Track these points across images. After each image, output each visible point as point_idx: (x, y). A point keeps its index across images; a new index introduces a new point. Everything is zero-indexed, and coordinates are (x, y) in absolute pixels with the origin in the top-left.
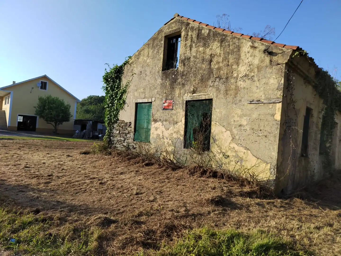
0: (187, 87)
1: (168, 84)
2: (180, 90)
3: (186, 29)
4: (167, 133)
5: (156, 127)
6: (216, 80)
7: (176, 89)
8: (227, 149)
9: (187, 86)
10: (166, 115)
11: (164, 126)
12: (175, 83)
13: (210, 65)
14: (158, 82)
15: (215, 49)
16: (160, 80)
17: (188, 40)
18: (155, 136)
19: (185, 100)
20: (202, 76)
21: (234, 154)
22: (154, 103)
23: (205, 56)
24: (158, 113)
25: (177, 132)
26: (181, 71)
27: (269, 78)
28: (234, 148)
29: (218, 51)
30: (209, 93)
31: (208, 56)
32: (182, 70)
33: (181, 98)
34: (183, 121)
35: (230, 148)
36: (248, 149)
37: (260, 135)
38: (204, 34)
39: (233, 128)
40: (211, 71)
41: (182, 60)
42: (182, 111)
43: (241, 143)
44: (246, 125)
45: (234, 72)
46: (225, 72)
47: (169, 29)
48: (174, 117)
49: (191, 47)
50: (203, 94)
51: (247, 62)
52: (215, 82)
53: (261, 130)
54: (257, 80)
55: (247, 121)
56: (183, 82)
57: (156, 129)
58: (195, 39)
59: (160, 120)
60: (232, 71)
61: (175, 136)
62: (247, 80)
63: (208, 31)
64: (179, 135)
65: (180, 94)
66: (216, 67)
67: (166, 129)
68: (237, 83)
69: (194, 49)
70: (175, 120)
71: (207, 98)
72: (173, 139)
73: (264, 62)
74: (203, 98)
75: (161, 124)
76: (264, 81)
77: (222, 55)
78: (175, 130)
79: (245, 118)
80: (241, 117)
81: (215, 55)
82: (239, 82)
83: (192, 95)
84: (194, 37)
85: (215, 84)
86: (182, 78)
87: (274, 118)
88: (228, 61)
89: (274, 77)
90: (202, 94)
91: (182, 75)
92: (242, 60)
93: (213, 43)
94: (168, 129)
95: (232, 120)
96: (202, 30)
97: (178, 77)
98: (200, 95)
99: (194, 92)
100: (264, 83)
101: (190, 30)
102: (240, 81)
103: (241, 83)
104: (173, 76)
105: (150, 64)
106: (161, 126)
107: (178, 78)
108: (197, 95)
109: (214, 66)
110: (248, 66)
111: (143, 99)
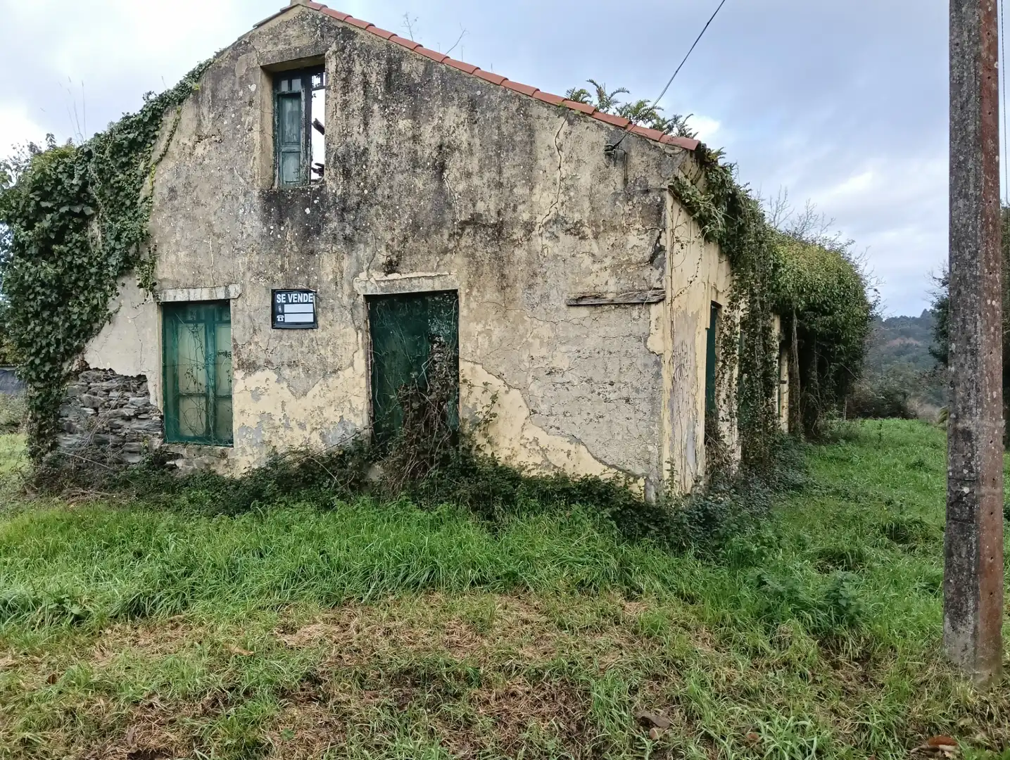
0: (363, 252)
1: (288, 237)
2: (339, 259)
3: (343, 49)
4: (299, 409)
5: (253, 389)
6: (463, 229)
7: (325, 257)
8: (516, 445)
9: (362, 246)
10: (291, 346)
11: (285, 385)
12: (318, 233)
13: (441, 180)
14: (250, 230)
15: (452, 129)
16: (259, 224)
17: (352, 90)
18: (252, 422)
19: (362, 293)
20: (415, 216)
21: (539, 460)
22: (240, 307)
23: (418, 147)
24: (256, 340)
25: (340, 403)
26: (335, 194)
27: (625, 231)
28: (536, 441)
29: (463, 136)
30: (447, 273)
31: (428, 151)
32: (339, 193)
33: (346, 287)
34: (361, 364)
35: (523, 441)
36: (579, 442)
37: (612, 396)
38: (409, 74)
39: (530, 380)
40: (443, 200)
41: (336, 157)
42: (351, 330)
43: (557, 425)
44: (570, 369)
45: (520, 208)
46: (492, 207)
47: (275, 44)
48: (322, 352)
49: (366, 113)
50: (424, 274)
51: (558, 181)
52: (461, 236)
53: (612, 384)
54: (591, 236)
55: (569, 357)
56: (347, 232)
57: (256, 395)
58: (379, 89)
59: (268, 362)
60: (512, 205)
61: (331, 414)
62: (561, 235)
63: (422, 68)
64: (346, 410)
65: (342, 272)
66: (461, 187)
67: (293, 393)
68: (533, 242)
69: (377, 123)
70: (330, 360)
71: (438, 287)
72: (326, 425)
73: (607, 181)
74: (426, 286)
75: (276, 377)
76: (612, 238)
77: (477, 148)
78: (330, 395)
79: (563, 349)
80: (551, 344)
81: (453, 150)
82: (539, 239)
83: (384, 279)
84: (373, 79)
85: (463, 243)
86: (344, 220)
87: (646, 346)
88: (500, 172)
89: (638, 226)
90: (420, 274)
91: (343, 210)
92: (541, 172)
93: (442, 109)
94: (305, 394)
95: (525, 357)
96: (400, 60)
97: (327, 215)
98: (415, 278)
99: (391, 267)
100: (612, 246)
101: (356, 57)
102: (541, 235)
103: (546, 242)
104: (308, 211)
105: (207, 161)
106: (273, 385)
107: (327, 218)
108: (404, 276)
109: (454, 183)
110: (561, 191)
111: (192, 291)
